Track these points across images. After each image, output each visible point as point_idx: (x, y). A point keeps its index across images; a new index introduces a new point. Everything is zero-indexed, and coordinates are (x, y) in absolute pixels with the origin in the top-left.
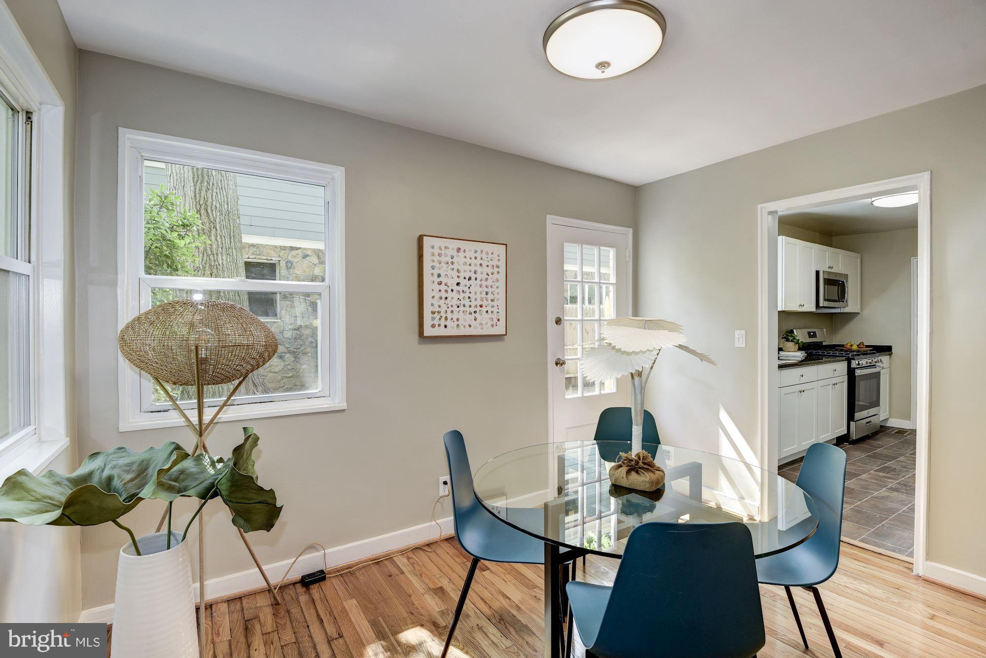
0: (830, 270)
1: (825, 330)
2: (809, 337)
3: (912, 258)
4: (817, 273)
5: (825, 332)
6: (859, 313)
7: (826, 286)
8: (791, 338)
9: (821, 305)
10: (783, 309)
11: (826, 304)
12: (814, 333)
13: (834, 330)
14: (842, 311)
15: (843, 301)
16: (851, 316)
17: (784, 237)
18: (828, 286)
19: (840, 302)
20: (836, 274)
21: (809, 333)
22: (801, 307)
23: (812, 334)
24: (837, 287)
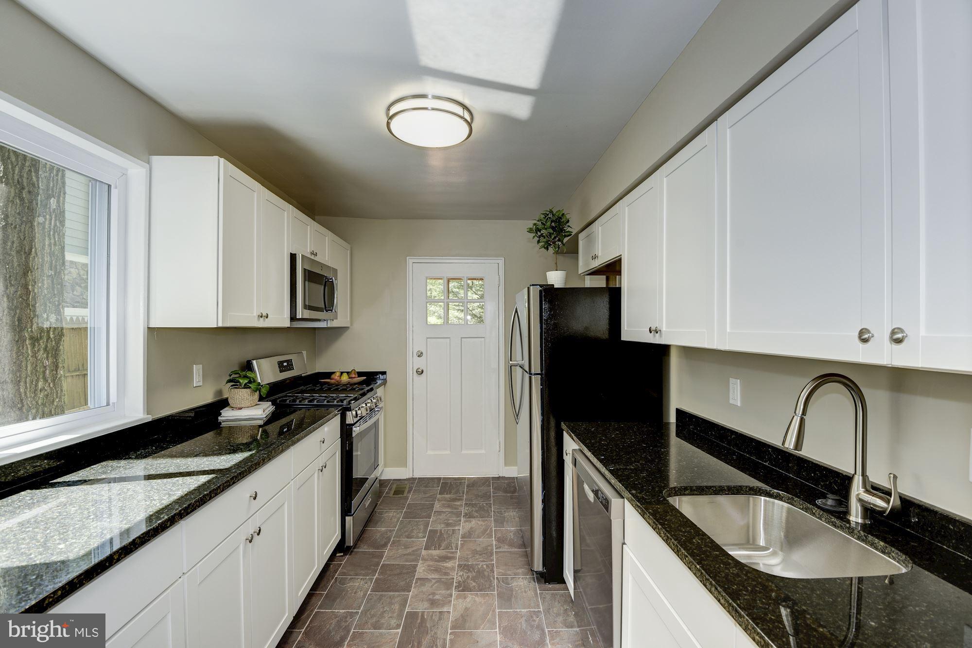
0: (312, 257)
1: (304, 353)
2: (281, 371)
3: (408, 258)
4: (293, 257)
5: (305, 355)
6: (346, 328)
7: (307, 283)
8: (244, 381)
9: (299, 316)
10: (220, 325)
11: (307, 314)
12: (289, 362)
13: (316, 352)
14: (329, 326)
15: (332, 310)
16: (339, 331)
17: (222, 160)
18: (310, 283)
19: (327, 311)
20: (322, 266)
21: (280, 364)
22: (262, 319)
23: (285, 364)
24: (323, 287)
